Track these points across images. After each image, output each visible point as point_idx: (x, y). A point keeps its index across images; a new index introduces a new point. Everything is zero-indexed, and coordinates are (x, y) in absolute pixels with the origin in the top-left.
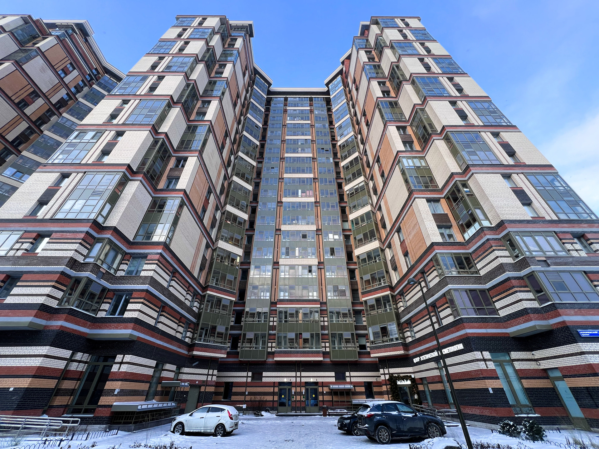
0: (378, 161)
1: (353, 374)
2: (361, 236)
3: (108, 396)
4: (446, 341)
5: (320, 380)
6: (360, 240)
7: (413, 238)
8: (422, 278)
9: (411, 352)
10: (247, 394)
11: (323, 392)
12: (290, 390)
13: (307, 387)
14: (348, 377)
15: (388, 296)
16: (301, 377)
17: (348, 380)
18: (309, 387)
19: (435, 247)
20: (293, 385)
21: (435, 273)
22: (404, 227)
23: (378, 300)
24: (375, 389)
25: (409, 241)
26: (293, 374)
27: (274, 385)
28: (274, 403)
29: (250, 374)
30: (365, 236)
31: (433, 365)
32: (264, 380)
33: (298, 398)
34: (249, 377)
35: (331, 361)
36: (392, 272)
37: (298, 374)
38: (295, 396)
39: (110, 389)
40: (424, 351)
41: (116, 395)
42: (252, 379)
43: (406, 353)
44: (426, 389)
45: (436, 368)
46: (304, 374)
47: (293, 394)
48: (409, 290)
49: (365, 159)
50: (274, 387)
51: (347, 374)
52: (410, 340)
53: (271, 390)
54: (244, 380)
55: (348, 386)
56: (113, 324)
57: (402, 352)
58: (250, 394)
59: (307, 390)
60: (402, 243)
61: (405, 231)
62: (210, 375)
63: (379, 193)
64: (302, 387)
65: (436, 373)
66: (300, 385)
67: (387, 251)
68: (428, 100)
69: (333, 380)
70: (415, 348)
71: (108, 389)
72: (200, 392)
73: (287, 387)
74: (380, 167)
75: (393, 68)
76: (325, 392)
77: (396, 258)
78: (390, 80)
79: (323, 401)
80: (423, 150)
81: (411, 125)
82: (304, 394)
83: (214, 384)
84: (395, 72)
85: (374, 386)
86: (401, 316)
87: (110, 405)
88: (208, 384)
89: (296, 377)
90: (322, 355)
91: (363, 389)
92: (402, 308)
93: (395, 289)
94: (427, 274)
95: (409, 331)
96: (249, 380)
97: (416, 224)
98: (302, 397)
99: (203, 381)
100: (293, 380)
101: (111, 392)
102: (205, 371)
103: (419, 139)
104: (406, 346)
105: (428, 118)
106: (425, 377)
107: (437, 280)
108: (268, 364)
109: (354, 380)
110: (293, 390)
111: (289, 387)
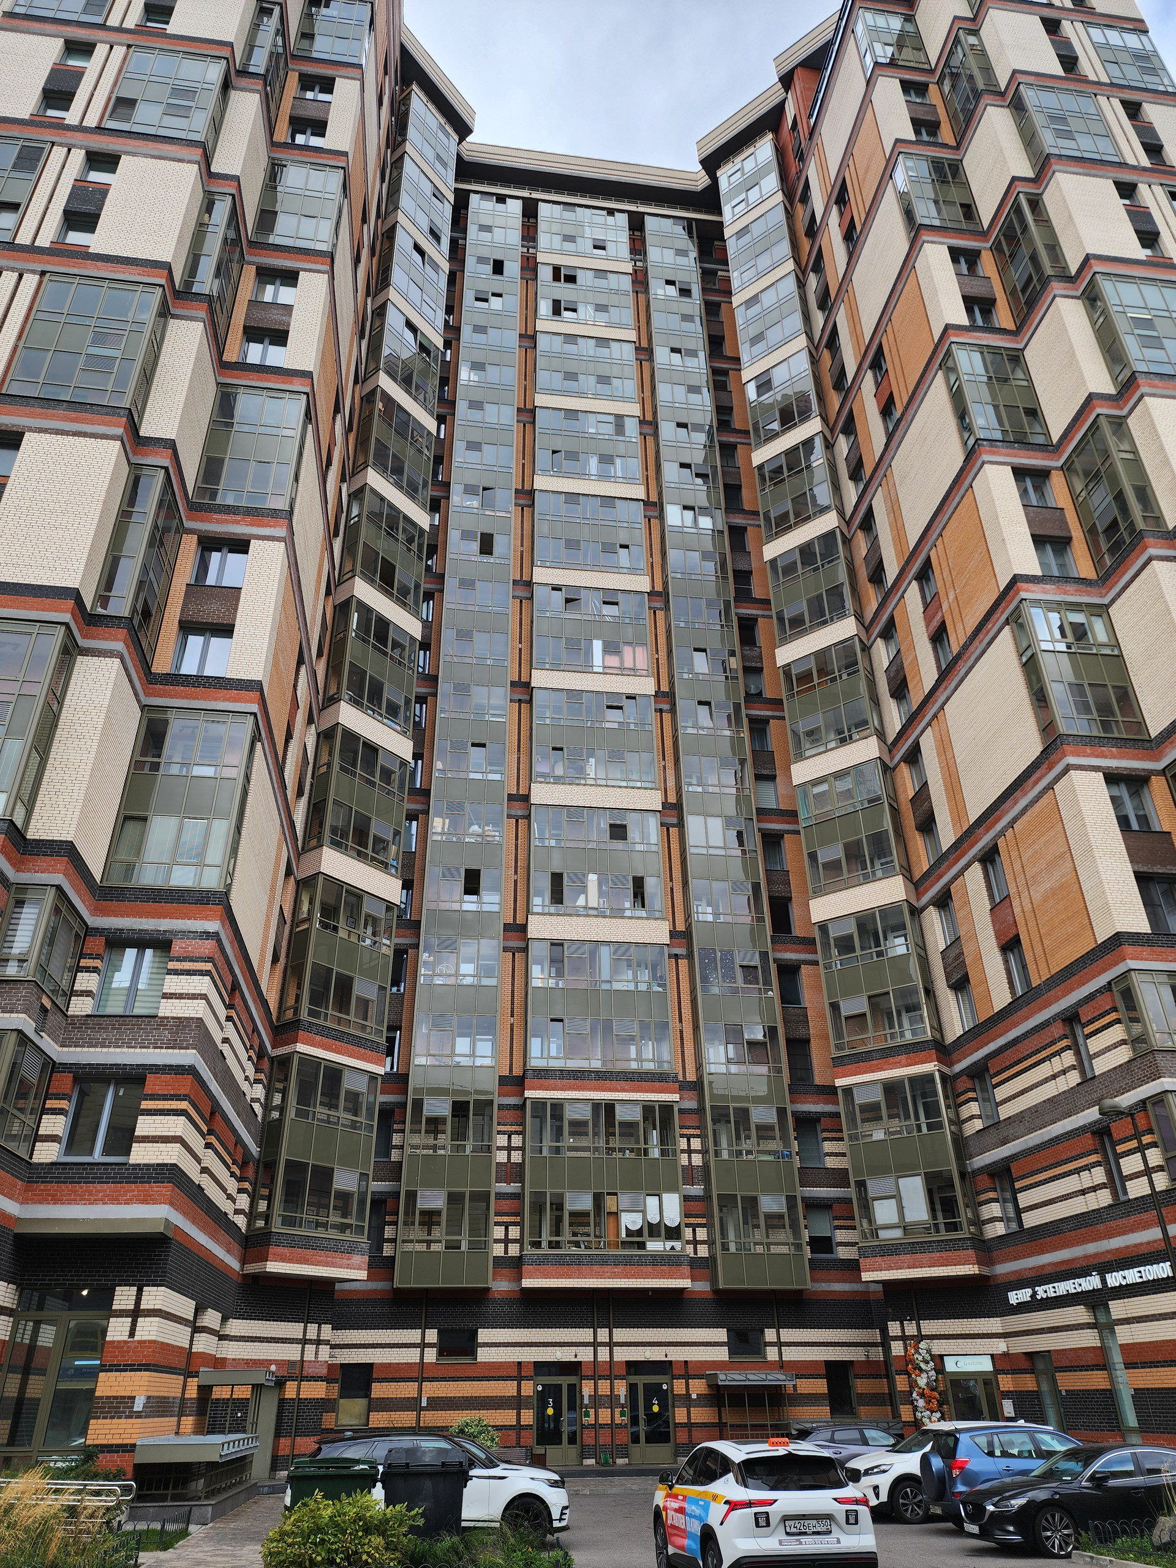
0: (924, 575)
1: (787, 1335)
2: (835, 852)
3: (112, 1418)
4: (1136, 1245)
5: (676, 1355)
6: (833, 867)
7: (1045, 899)
8: (1065, 1037)
9: (1003, 1269)
10: (424, 1404)
11: (688, 1395)
12: (574, 1390)
13: (634, 1379)
14: (772, 1344)
15: (929, 1078)
16: (611, 1344)
17: (772, 1354)
18: (641, 1380)
19: (1128, 949)
20: (587, 1371)
21: (1117, 1033)
22: (1014, 854)
23: (891, 1089)
24: (861, 1386)
25: (1028, 907)
26: (586, 1335)
27: (518, 1372)
28: (523, 1433)
29: (432, 1336)
30: (853, 853)
31: (1079, 1314)
32: (484, 1355)
33: (604, 1416)
34: (431, 1345)
35: (716, 1291)
36: (947, 998)
37: (603, 1335)
38: (592, 1411)
39: (115, 1398)
40: (1049, 1270)
41: (139, 1415)
42: (440, 1354)
43: (986, 1271)
44: (1045, 1388)
45: (1088, 1326)
46: (620, 1334)
47: (586, 1401)
48: (1012, 1066)
49: (862, 545)
50: (519, 1379)
51: (770, 1335)
52: (1000, 1229)
53: (509, 1389)
54: (411, 1356)
55: (775, 1378)
56: (98, 1186)
57: (970, 1269)
58: (437, 1404)
59: (632, 1388)
60: (1000, 905)
61: (1017, 867)
62: (311, 1342)
63: (916, 698)
64: (618, 1377)
65: (1088, 1339)
66: (610, 1371)
67: (933, 917)
68: (1143, 389)
69: (722, 1354)
70: (1016, 1259)
71: (108, 1397)
72: (282, 1402)
73: (564, 1381)
74: (930, 605)
75: (1017, 209)
76: (694, 1396)
77: (968, 950)
78: (997, 248)
79: (689, 1425)
80: (1105, 578)
81: (1067, 468)
82: (622, 1401)
83: (324, 1371)
84: (1025, 228)
85: (857, 1376)
86: (972, 1150)
87: (126, 1445)
88: (305, 1373)
89: (595, 1344)
90: (686, 1269)
91: (820, 1386)
92: (978, 1124)
93: (955, 1056)
94: (1087, 1030)
95: (996, 1200)
96: (431, 1355)
97: (1061, 856)
98: (617, 1411)
99: (291, 1364)
100: (585, 1355)
101: (120, 1407)
102: (294, 1329)
103: (1091, 532)
104: (986, 1250)
105: (1136, 464)
106: (1049, 1351)
107: (1123, 1055)
108: (495, 1300)
109: (791, 1354)
110: (587, 1388)
111: (572, 1380)
